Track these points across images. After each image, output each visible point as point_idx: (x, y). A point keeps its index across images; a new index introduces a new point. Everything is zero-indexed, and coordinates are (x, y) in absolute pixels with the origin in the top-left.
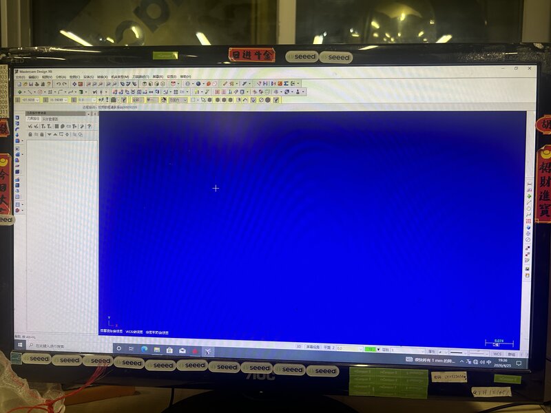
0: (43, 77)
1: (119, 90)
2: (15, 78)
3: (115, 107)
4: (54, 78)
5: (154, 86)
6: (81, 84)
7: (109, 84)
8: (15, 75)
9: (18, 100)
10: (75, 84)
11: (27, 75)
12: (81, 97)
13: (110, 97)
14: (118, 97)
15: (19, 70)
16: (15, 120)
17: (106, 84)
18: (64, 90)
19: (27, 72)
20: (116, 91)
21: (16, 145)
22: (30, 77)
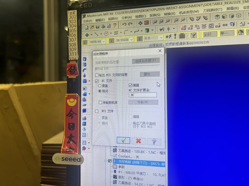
0: (109, 19)
1: (188, 26)
2: (83, 22)
3: (184, 43)
4: (120, 19)
5: (228, 18)
6: (147, 23)
7: (177, 20)
8: (83, 20)
9: (85, 43)
10: (140, 23)
11: (94, 19)
12: (148, 35)
13: (178, 34)
14: (188, 33)
15: (87, 14)
16: (82, 62)
17: (173, 21)
18: (130, 30)
19: (94, 16)
20: (185, 26)
21: (83, 85)
22: (97, 20)
